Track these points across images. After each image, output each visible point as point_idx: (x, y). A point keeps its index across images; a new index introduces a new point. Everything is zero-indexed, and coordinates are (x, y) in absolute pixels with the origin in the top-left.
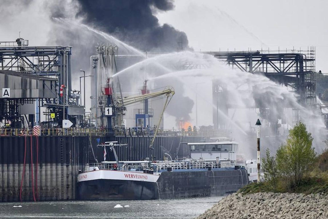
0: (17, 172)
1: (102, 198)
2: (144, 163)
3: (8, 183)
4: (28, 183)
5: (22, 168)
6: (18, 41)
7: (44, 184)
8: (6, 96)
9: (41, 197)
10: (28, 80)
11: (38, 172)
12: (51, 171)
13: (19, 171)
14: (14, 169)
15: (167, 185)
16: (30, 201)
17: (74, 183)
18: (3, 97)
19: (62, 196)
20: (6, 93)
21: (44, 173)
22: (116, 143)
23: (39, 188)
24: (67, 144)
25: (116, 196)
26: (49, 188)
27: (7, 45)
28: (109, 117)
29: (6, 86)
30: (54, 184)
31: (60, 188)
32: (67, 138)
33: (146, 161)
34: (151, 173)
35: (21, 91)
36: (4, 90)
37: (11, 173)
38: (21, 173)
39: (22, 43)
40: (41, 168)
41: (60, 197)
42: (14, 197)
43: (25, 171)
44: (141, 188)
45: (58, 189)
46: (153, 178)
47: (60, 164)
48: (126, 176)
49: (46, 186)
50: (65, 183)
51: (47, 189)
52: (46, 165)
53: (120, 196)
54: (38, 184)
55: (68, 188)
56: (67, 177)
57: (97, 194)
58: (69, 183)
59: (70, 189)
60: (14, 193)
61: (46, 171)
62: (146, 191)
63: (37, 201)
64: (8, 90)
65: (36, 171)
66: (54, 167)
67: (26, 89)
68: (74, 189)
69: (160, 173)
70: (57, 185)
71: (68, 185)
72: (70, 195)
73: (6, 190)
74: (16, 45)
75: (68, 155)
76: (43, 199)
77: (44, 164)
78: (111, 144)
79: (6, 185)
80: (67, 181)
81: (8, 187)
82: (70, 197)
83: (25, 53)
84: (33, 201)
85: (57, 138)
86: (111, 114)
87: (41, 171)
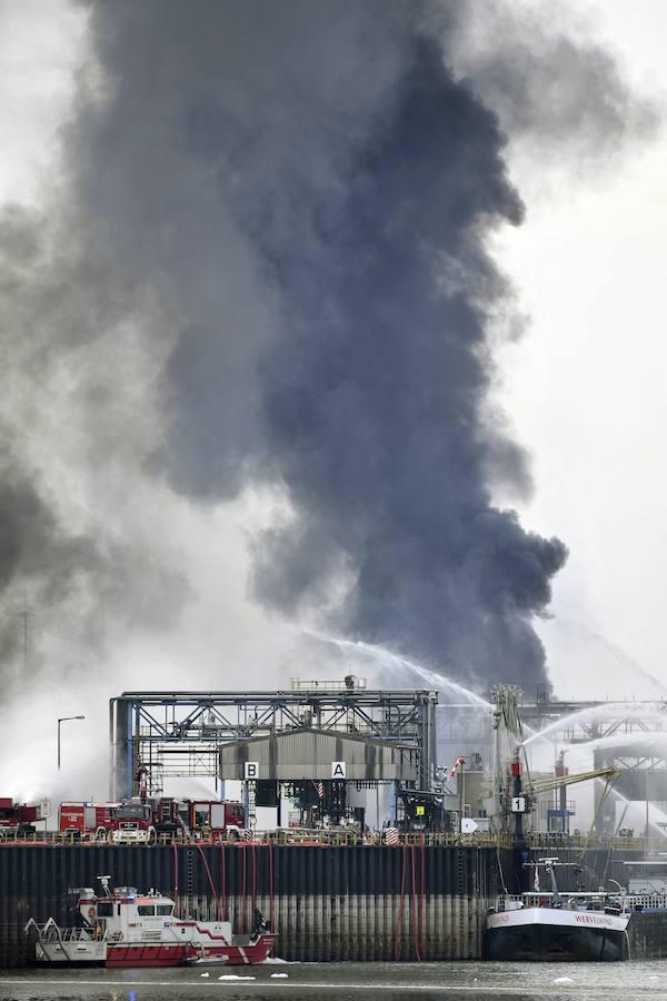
0: (390, 909)
1: (536, 957)
2: (597, 896)
3: (376, 928)
4: (407, 928)
5: (398, 901)
6: (349, 681)
7: (432, 932)
8: (339, 776)
9: (428, 953)
10: (378, 748)
11: (424, 910)
12: (445, 907)
13: (394, 907)
14: (385, 903)
15: (637, 935)
16: (410, 960)
17: (480, 930)
18: (333, 777)
19: (462, 952)
20: (339, 770)
21: (432, 910)
22: (557, 861)
23: (424, 937)
24: (469, 861)
25: (561, 954)
26: (441, 938)
27: (329, 687)
28: (519, 815)
29: (339, 759)
30: (449, 931)
31: (458, 938)
32: (469, 850)
33: (600, 894)
34: (616, 913)
35: (364, 767)
36: (335, 764)
37: (381, 911)
38: (397, 910)
39: (355, 685)
40: (428, 902)
41: (458, 954)
42: (385, 953)
43: (403, 907)
44: (601, 939)
45: (454, 940)
46: (619, 923)
47: (458, 896)
48: (578, 919)
49: (436, 934)
50: (466, 930)
51: (437, 940)
52: (436, 898)
53: (567, 953)
54: (424, 931)
55: (470, 938)
56: (470, 919)
57: (526, 949)
58: (473, 930)
59: (474, 939)
60: (385, 946)
61: (436, 907)
62: (610, 946)
63: (422, 960)
64: (343, 764)
65: (420, 907)
66: (449, 901)
67: (374, 765)
68: (480, 940)
69: (629, 915)
70: (452, 932)
71: (470, 933)
72: (473, 950)
73: (373, 940)
74: (343, 687)
75: (470, 880)
76: (432, 956)
77: (432, 896)
78: (549, 861)
79: (372, 931)
80: (470, 926)
81: (376, 934)
82: (474, 955)
83: (356, 700)
84: (416, 960)
85: (453, 850)
86: (522, 809)
87: (428, 908)
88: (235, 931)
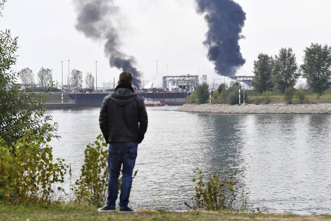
6: (188, 74)
88: (160, 102)
